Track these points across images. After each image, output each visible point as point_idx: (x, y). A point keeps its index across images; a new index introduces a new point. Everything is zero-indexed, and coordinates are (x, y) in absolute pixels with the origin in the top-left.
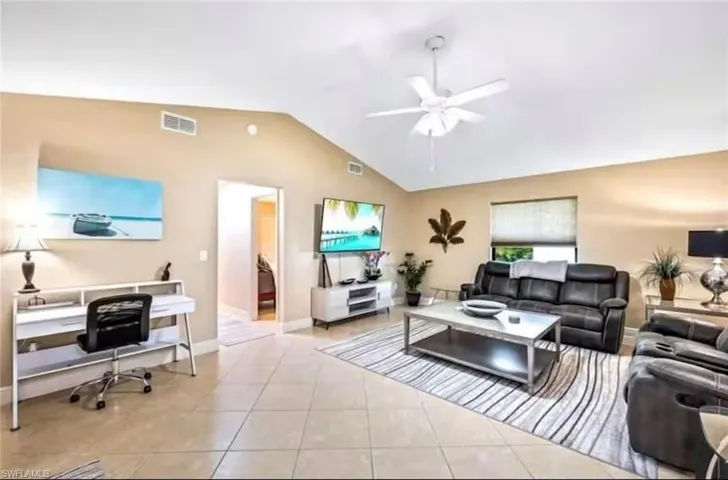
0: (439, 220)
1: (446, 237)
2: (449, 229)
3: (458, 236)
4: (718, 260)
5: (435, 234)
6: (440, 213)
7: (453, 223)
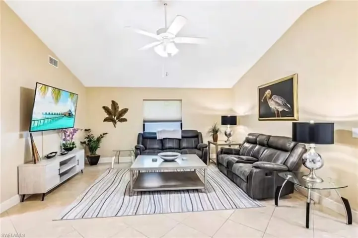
0: (110, 108)
1: (115, 118)
2: (117, 114)
3: (123, 117)
4: (229, 126)
5: (108, 116)
6: (111, 103)
7: (120, 109)
